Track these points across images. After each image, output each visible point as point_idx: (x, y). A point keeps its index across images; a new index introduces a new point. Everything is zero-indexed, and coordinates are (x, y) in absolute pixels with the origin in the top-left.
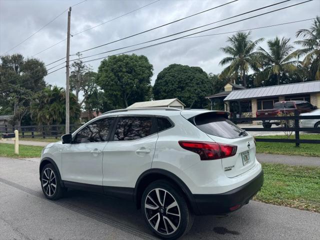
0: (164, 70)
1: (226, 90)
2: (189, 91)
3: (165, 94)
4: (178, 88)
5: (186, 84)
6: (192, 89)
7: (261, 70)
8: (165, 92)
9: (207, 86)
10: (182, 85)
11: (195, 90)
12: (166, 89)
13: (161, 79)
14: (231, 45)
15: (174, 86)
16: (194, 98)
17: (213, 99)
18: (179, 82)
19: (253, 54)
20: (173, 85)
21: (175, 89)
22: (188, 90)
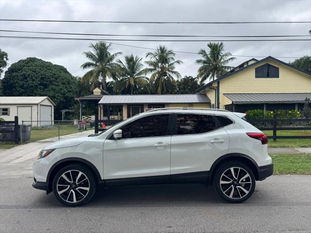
0: (19, 62)
1: (95, 94)
2: (54, 90)
3: (22, 90)
4: (40, 85)
5: (51, 81)
6: (57, 89)
7: (119, 79)
8: (22, 87)
9: (73, 87)
10: (44, 82)
11: (61, 89)
12: (24, 84)
13: (17, 72)
14: (94, 52)
15: (34, 82)
16: (59, 97)
17: (82, 101)
18: (42, 79)
19: (112, 64)
20: (33, 80)
21: (36, 86)
22: (52, 89)
